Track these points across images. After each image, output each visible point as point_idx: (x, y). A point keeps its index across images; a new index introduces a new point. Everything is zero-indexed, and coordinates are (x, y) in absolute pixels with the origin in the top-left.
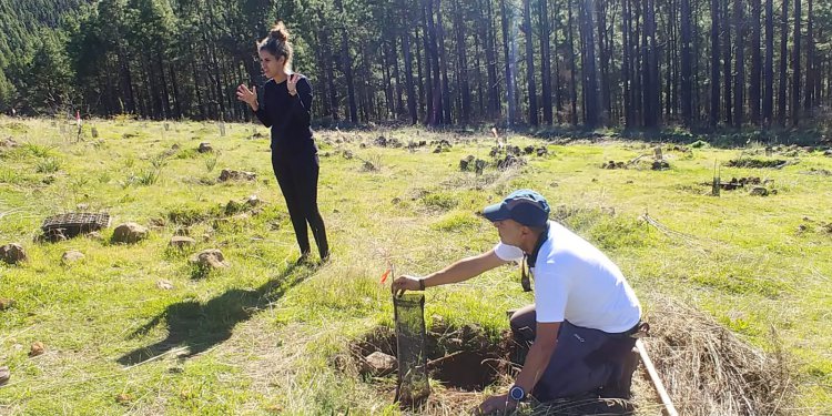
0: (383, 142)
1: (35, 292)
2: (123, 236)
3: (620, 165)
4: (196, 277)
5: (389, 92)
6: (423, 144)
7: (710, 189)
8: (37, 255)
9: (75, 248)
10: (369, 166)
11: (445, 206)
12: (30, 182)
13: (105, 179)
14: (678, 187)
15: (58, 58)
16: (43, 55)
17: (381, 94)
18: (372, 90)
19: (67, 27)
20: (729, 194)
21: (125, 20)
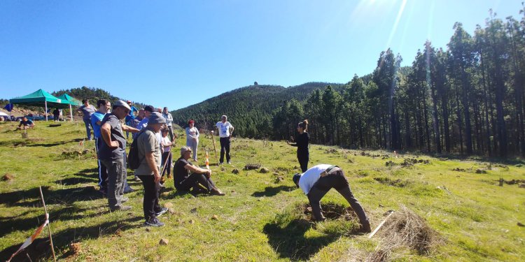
0: (363, 154)
1: (237, 180)
2: (263, 171)
3: (462, 170)
4: (275, 183)
5: (377, 136)
6: (378, 156)
7: (498, 183)
8: (242, 173)
9: (250, 172)
10: (350, 161)
11: (365, 175)
12: (248, 156)
13: (266, 157)
14: (482, 181)
15: (269, 123)
16: (266, 122)
17: (374, 137)
18: (371, 136)
19: (273, 114)
20: (510, 187)
21: (288, 112)
